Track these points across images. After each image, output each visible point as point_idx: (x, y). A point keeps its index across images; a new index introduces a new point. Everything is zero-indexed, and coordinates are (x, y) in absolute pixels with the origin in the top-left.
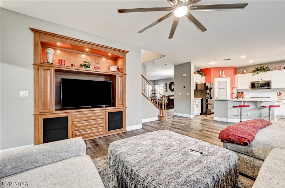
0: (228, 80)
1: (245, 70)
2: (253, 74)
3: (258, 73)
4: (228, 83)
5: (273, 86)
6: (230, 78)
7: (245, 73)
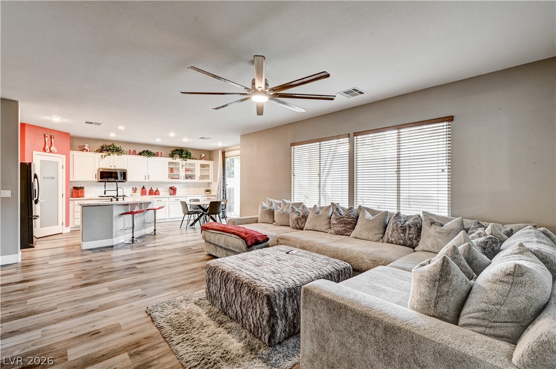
0: (61, 159)
1: (87, 145)
2: (102, 156)
3: (109, 155)
4: (60, 167)
5: (129, 177)
6: (65, 156)
7: (87, 151)
